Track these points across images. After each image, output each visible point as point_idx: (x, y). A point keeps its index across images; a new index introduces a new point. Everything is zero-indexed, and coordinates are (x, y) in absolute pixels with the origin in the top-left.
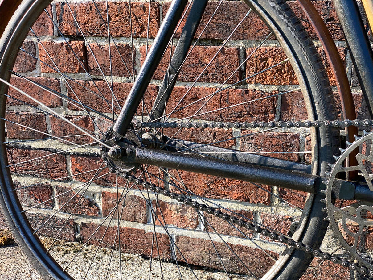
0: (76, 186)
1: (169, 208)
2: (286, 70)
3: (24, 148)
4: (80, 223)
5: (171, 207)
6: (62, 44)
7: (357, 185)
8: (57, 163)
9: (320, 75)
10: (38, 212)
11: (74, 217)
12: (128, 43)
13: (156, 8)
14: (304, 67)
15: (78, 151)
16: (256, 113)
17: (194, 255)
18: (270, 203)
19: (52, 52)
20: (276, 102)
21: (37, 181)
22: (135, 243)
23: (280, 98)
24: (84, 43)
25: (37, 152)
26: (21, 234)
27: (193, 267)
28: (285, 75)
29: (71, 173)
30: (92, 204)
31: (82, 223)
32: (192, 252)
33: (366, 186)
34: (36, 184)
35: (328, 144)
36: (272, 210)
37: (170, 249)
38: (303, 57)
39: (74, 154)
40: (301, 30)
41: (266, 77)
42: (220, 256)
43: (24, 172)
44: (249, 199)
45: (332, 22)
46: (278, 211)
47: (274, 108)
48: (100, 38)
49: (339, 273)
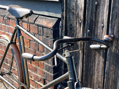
23: (36, 68)
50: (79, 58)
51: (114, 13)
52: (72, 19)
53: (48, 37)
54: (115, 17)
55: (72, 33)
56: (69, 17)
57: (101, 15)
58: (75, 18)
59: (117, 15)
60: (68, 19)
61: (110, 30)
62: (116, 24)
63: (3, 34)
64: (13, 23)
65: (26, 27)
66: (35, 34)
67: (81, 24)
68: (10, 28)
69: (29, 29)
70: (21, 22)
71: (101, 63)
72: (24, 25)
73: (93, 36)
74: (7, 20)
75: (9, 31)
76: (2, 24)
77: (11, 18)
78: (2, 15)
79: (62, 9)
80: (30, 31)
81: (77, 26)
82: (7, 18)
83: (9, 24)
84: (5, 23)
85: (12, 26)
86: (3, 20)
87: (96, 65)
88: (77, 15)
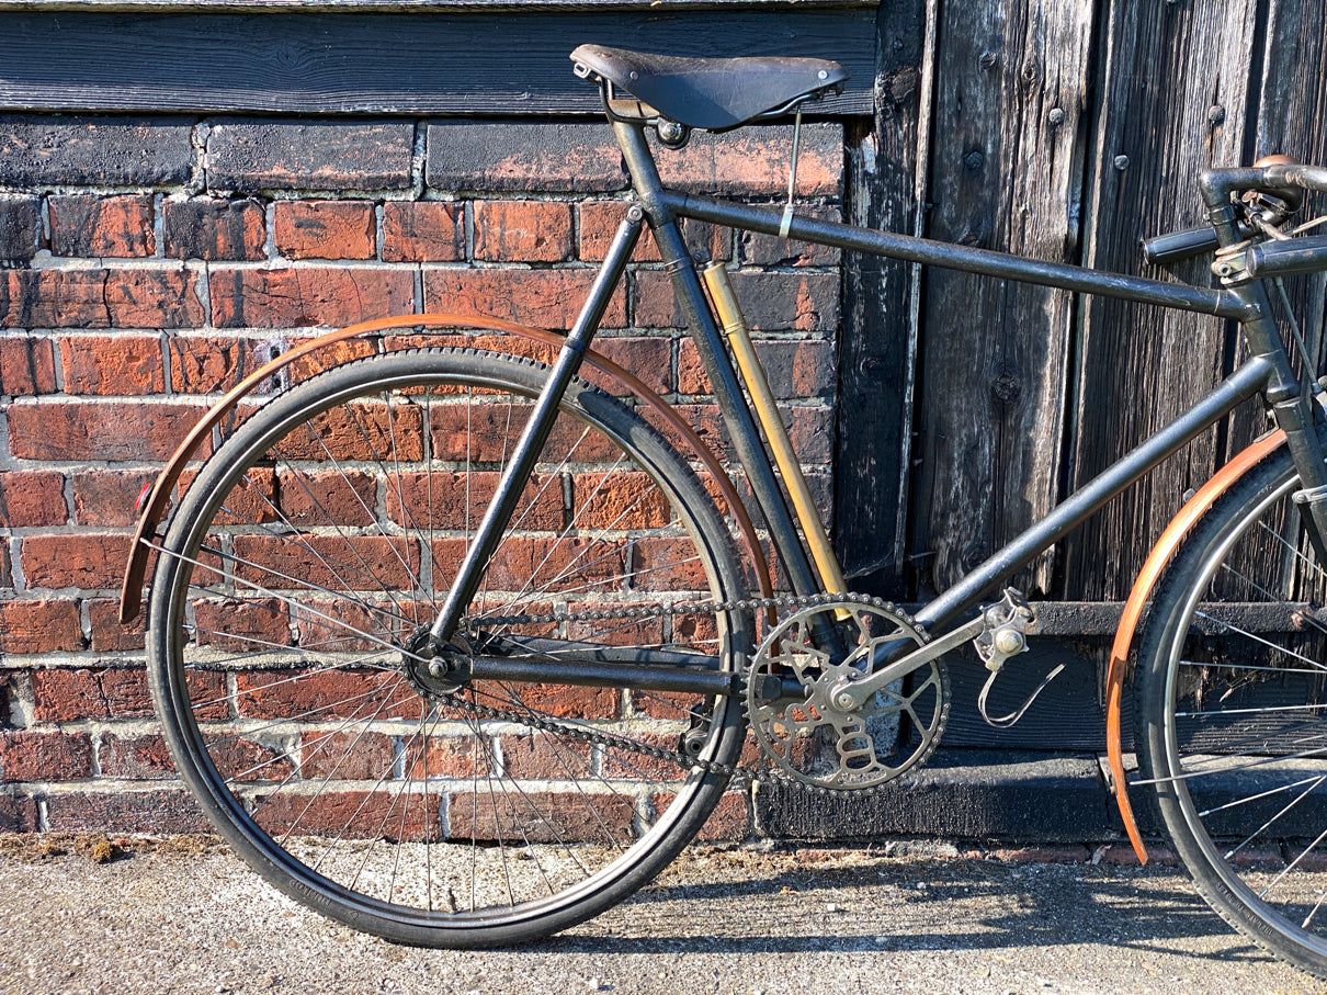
0: (247, 728)
1: (437, 746)
2: (639, 506)
3: (131, 666)
4: (253, 796)
5: (440, 744)
7: (783, 678)
8: (205, 689)
9: (726, 541)
10: (157, 788)
11: (240, 788)
12: (363, 470)
13: (417, 415)
14: (705, 531)
15: (254, 663)
16: (592, 575)
17: (485, 824)
18: (618, 716)
20: (625, 556)
21: (156, 727)
22: (369, 818)
23: (630, 549)
24: (274, 472)
26: (233, 819)
27: (484, 843)
28: (637, 513)
29: (236, 705)
30: (279, 758)
31: (257, 796)
32: (482, 818)
33: (796, 679)
34: (156, 733)
35: (742, 629)
36: (621, 727)
37: (439, 819)
38: (703, 519)
39: (245, 669)
40: (698, 484)
41: (608, 519)
42: (533, 817)
43: (128, 713)
44: (582, 713)
45: (705, 436)
46: (632, 727)
47: (622, 565)
48: (307, 462)
49: (731, 812)
50: (1040, 350)
51: (1282, 38)
52: (981, 108)
53: (797, 258)
54: (1287, 58)
55: (979, 199)
56: (960, 100)
57: (1200, 56)
58: (1010, 99)
59: (1298, 49)
60: (945, 115)
61: (1260, 134)
62: (1291, 96)
63: (131, 358)
64: (325, 228)
65: (527, 235)
66: (643, 265)
67: (1058, 129)
68: (265, 280)
69: (559, 244)
70: (449, 198)
71: (1204, 335)
72: (495, 217)
73: (1143, 186)
74: (221, 210)
75: (245, 312)
76: (129, 266)
77: (294, 181)
78: (136, 174)
79: (889, 50)
80: (577, 257)
81: (1028, 144)
82: (221, 194)
83: (259, 249)
84: (186, 245)
85: (296, 263)
86: (142, 224)
87: (1167, 357)
88: (1029, 74)
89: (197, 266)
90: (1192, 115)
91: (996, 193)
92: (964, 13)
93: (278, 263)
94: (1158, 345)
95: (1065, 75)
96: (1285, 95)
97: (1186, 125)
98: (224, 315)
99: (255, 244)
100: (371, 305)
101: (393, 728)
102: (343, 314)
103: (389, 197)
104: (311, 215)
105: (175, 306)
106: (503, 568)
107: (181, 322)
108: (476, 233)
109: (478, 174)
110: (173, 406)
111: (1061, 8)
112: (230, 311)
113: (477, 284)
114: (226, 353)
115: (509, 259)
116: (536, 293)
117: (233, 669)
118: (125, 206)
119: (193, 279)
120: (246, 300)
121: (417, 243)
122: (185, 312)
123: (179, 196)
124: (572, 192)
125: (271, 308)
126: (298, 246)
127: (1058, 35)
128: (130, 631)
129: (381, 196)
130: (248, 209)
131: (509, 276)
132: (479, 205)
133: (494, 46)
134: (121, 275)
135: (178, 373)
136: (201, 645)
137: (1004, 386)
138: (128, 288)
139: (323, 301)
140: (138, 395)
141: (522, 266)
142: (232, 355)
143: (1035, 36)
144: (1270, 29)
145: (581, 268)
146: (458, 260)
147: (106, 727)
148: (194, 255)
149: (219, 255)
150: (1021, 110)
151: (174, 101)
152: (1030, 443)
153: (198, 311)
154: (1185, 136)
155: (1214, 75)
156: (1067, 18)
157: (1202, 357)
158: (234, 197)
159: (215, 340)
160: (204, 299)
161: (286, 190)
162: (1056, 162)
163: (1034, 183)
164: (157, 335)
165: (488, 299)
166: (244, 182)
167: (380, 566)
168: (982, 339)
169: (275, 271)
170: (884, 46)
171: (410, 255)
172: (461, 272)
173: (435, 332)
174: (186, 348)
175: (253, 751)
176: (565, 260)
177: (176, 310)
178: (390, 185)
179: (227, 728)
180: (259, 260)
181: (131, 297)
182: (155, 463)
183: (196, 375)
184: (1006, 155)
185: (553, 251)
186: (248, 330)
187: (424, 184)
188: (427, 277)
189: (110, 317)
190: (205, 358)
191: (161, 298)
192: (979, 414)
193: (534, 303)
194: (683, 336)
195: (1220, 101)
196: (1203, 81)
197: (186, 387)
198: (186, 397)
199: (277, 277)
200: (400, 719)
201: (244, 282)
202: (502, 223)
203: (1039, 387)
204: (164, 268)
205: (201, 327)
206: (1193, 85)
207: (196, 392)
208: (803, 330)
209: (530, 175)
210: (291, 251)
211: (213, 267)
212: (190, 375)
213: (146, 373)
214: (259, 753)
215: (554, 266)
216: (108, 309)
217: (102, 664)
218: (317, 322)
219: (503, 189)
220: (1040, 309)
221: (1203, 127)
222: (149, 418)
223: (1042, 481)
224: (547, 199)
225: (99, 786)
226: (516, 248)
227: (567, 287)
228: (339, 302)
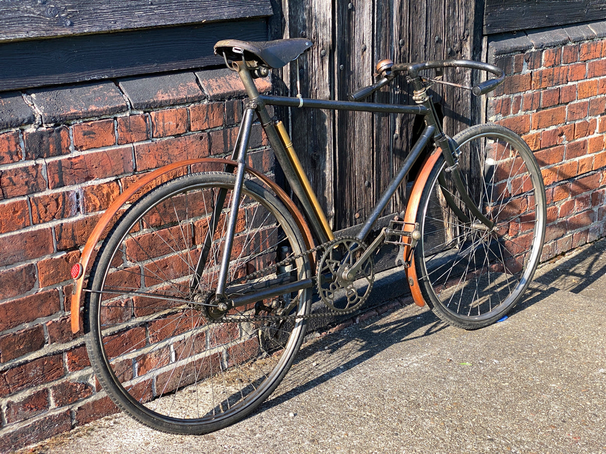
0: (73, 377)
1: (149, 357)
3: (20, 365)
4: (76, 409)
6: (62, 257)
8: (54, 364)
10: (34, 421)
11: (70, 406)
15: (75, 345)
17: (169, 385)
19: (52, 268)
21: (32, 391)
25: (33, 364)
27: (170, 394)
28: (217, 233)
29: (67, 367)
30: (87, 386)
31: (79, 408)
32: (168, 383)
34: (33, 393)
37: (152, 390)
39: (71, 348)
42: (187, 375)
43: (19, 388)
44: (202, 323)
49: (253, 346)
50: (325, 140)
57: (358, 27)
61: (375, 53)
63: (15, 212)
64: (95, 134)
65: (173, 124)
66: (212, 129)
67: (324, 58)
68: (71, 162)
69: (184, 126)
70: (142, 112)
71: (366, 125)
72: (160, 118)
73: (347, 75)
74: (50, 133)
75: (64, 179)
76: (10, 167)
77: (81, 114)
78: (12, 122)
79: (273, 33)
80: (190, 131)
81: (316, 64)
82: (50, 125)
83: (68, 148)
84: (36, 152)
85: (83, 152)
86: (16, 146)
87: (357, 136)
88: (314, 38)
89: (41, 162)
90: (357, 49)
91: (308, 83)
92: (295, 17)
93: (76, 153)
94: (354, 131)
95: (325, 37)
96: (380, 39)
97: (356, 52)
98: (55, 183)
99: (66, 146)
100: (115, 165)
101: (133, 355)
102: (105, 172)
103: (119, 116)
104: (89, 129)
105: (33, 182)
106: (172, 269)
107: (36, 190)
108: (153, 125)
109: (152, 101)
110: (35, 231)
111: (322, 13)
112: (57, 180)
113: (156, 149)
114: (57, 200)
115: (167, 135)
116: (177, 148)
117: (66, 351)
118: (8, 138)
119: (40, 168)
120: (64, 173)
121: (132, 134)
122: (38, 184)
123: (31, 129)
124: (187, 103)
125: (75, 175)
126: (84, 144)
127: (322, 23)
128: (19, 347)
129: (115, 116)
130: (62, 131)
131: (167, 142)
132: (153, 114)
133: (140, 44)
134: (8, 172)
135: (36, 215)
136: (51, 343)
137: (315, 155)
138: (11, 178)
139: (96, 167)
140: (18, 229)
141: (171, 137)
142: (59, 201)
143: (315, 24)
144: (375, 16)
145: (191, 135)
146: (148, 139)
147: (9, 399)
148: (41, 157)
149: (51, 155)
150: (313, 52)
151: (14, 85)
152: (324, 175)
153: (43, 183)
154: (356, 55)
155: (362, 34)
156: (324, 17)
157: (366, 133)
158: (55, 126)
159: (52, 195)
160: (45, 176)
161: (77, 119)
162: (324, 70)
163: (318, 78)
164: (25, 198)
165: (160, 154)
166: (60, 118)
167: (126, 283)
168: (307, 139)
169: (75, 158)
170: (271, 32)
171: (129, 140)
172: (149, 144)
173: (140, 173)
174: (39, 202)
175: (76, 387)
176: (186, 132)
177: (34, 184)
178: (120, 110)
179: (64, 380)
180: (67, 154)
181: (13, 182)
182: (28, 261)
183: (44, 214)
184: (310, 69)
185: (182, 129)
186: (65, 187)
187: (131, 107)
188: (137, 149)
189: (3, 194)
190: (48, 204)
191: (26, 180)
192: (308, 167)
193: (176, 152)
194: (227, 156)
195: (364, 42)
196: (359, 36)
197: (41, 220)
198: (40, 225)
199: (76, 160)
200: (135, 350)
201: (63, 165)
202: (163, 120)
203: (325, 153)
204: (27, 165)
205: (45, 190)
206: (357, 37)
207: (44, 222)
208: (265, 145)
209: (171, 98)
210: (81, 147)
211: (48, 161)
212: (41, 215)
213: (22, 218)
214: (79, 387)
215: (182, 135)
216: (3, 190)
217: (6, 368)
218: (94, 178)
219: (161, 105)
220: (324, 124)
221: (360, 53)
222: (24, 240)
223: (329, 188)
224: (178, 107)
225: (7, 430)
226: (169, 130)
227: (188, 143)
228: (103, 166)
